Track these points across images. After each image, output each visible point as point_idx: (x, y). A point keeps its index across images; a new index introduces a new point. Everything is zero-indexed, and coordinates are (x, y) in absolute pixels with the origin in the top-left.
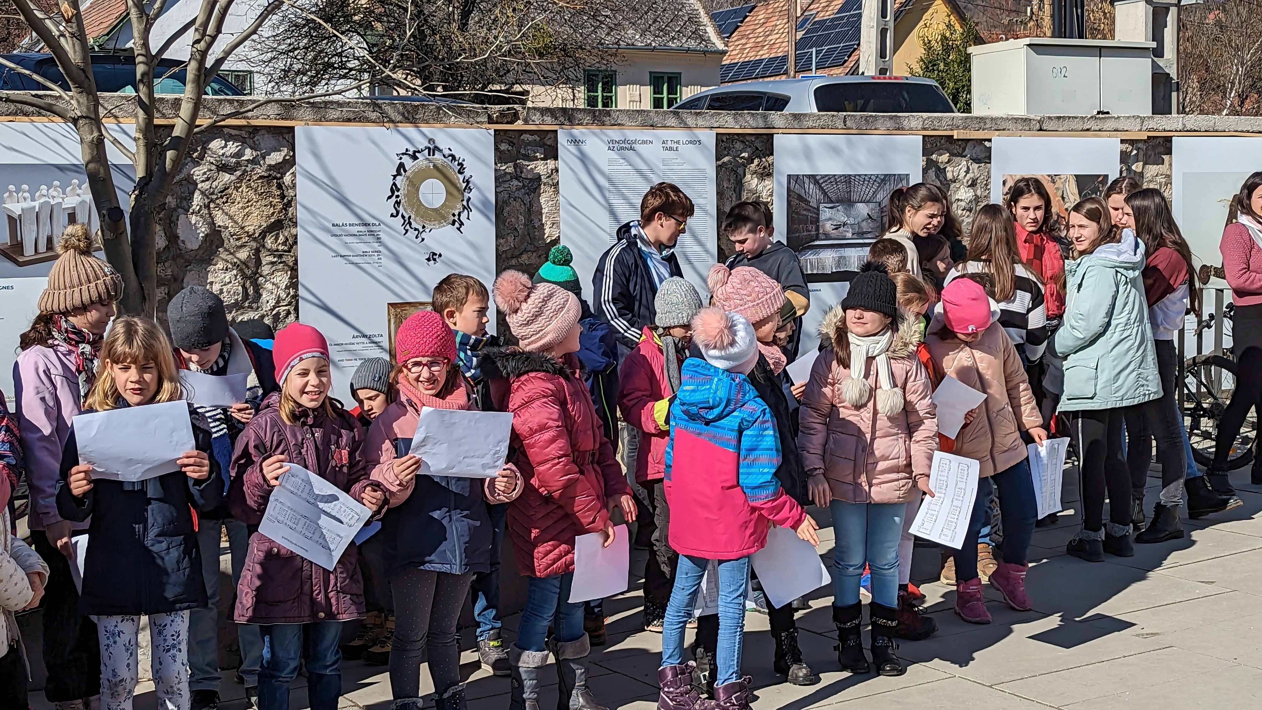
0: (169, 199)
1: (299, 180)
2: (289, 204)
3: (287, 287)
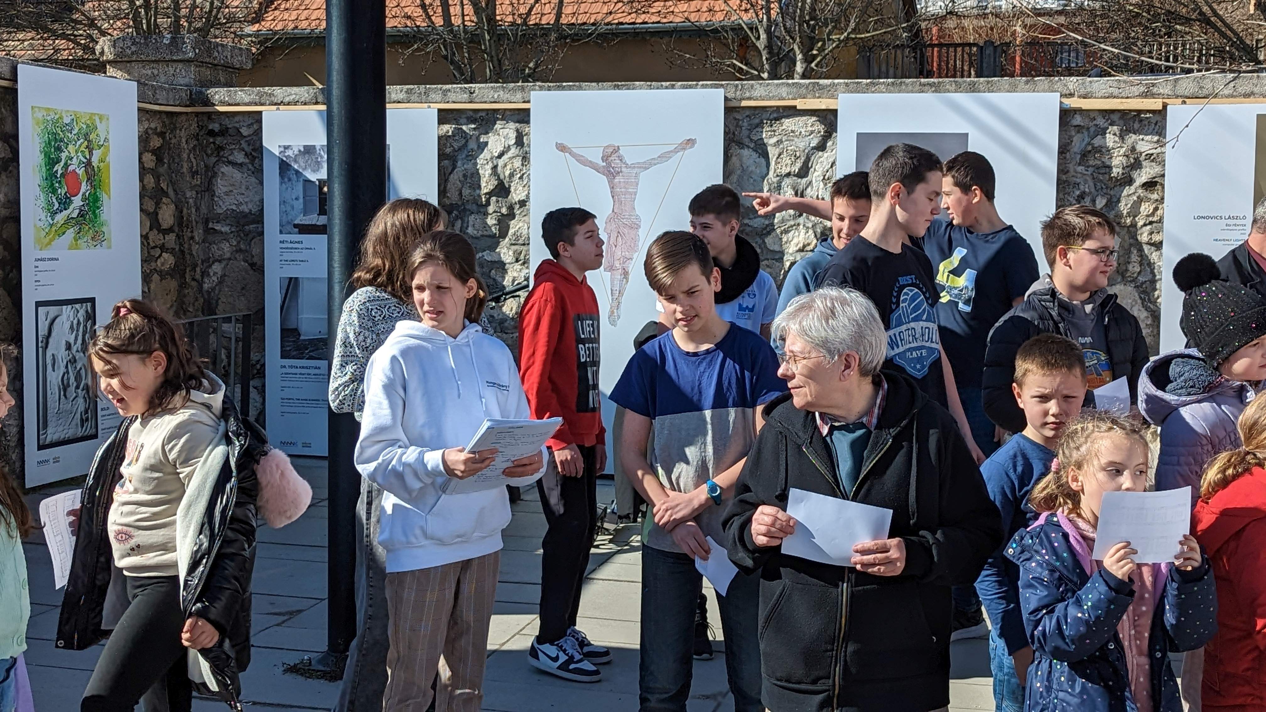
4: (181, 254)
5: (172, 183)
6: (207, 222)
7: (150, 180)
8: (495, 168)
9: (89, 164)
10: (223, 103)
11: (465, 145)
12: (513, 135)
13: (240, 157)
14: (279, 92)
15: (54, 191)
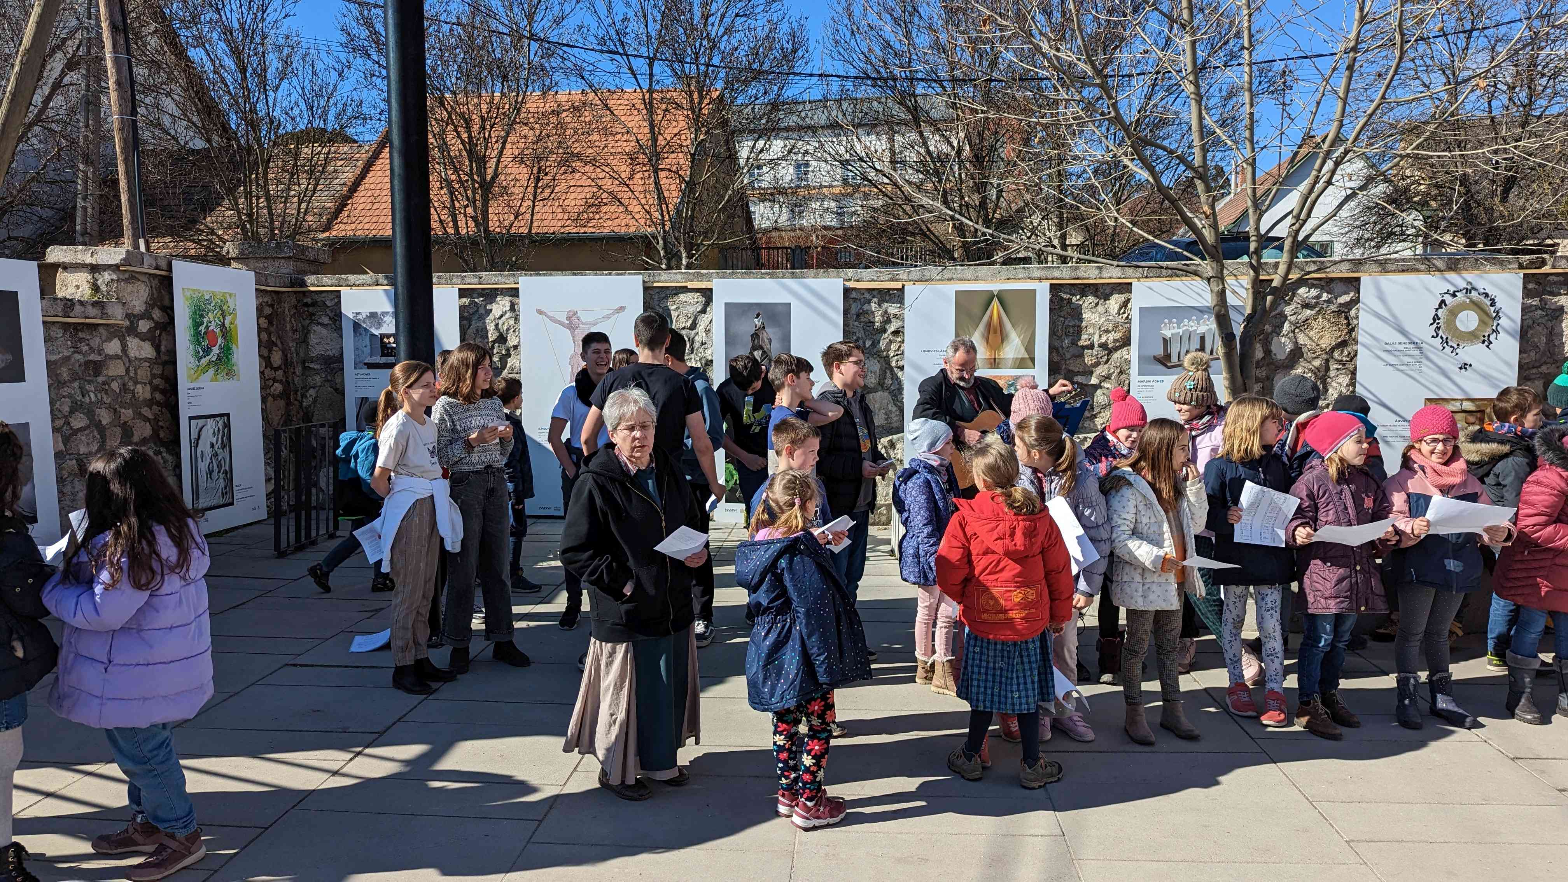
0: (1267, 327)
1: (1361, 313)
2: (1353, 329)
3: (1348, 386)
4: (287, 384)
5: (280, 337)
6: (304, 362)
7: (264, 336)
8: (497, 325)
9: (223, 325)
10: (313, 285)
11: (477, 311)
12: (508, 305)
13: (326, 320)
14: (352, 278)
15: (199, 344)
